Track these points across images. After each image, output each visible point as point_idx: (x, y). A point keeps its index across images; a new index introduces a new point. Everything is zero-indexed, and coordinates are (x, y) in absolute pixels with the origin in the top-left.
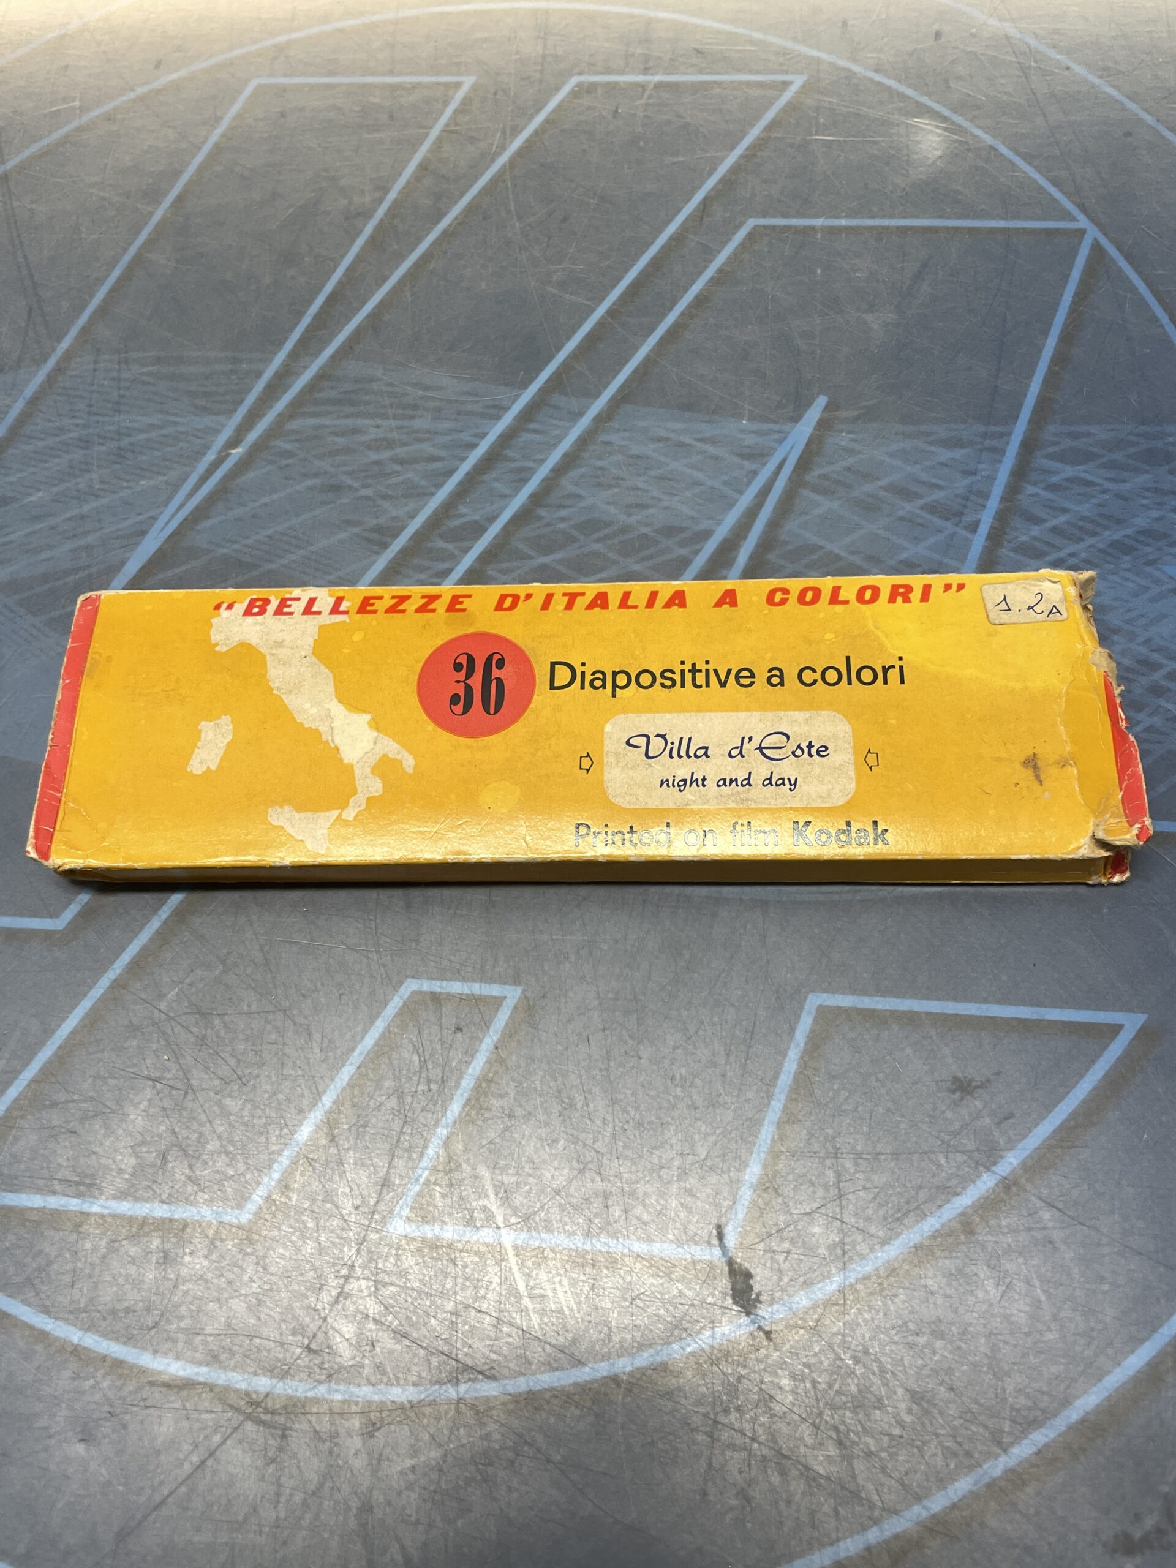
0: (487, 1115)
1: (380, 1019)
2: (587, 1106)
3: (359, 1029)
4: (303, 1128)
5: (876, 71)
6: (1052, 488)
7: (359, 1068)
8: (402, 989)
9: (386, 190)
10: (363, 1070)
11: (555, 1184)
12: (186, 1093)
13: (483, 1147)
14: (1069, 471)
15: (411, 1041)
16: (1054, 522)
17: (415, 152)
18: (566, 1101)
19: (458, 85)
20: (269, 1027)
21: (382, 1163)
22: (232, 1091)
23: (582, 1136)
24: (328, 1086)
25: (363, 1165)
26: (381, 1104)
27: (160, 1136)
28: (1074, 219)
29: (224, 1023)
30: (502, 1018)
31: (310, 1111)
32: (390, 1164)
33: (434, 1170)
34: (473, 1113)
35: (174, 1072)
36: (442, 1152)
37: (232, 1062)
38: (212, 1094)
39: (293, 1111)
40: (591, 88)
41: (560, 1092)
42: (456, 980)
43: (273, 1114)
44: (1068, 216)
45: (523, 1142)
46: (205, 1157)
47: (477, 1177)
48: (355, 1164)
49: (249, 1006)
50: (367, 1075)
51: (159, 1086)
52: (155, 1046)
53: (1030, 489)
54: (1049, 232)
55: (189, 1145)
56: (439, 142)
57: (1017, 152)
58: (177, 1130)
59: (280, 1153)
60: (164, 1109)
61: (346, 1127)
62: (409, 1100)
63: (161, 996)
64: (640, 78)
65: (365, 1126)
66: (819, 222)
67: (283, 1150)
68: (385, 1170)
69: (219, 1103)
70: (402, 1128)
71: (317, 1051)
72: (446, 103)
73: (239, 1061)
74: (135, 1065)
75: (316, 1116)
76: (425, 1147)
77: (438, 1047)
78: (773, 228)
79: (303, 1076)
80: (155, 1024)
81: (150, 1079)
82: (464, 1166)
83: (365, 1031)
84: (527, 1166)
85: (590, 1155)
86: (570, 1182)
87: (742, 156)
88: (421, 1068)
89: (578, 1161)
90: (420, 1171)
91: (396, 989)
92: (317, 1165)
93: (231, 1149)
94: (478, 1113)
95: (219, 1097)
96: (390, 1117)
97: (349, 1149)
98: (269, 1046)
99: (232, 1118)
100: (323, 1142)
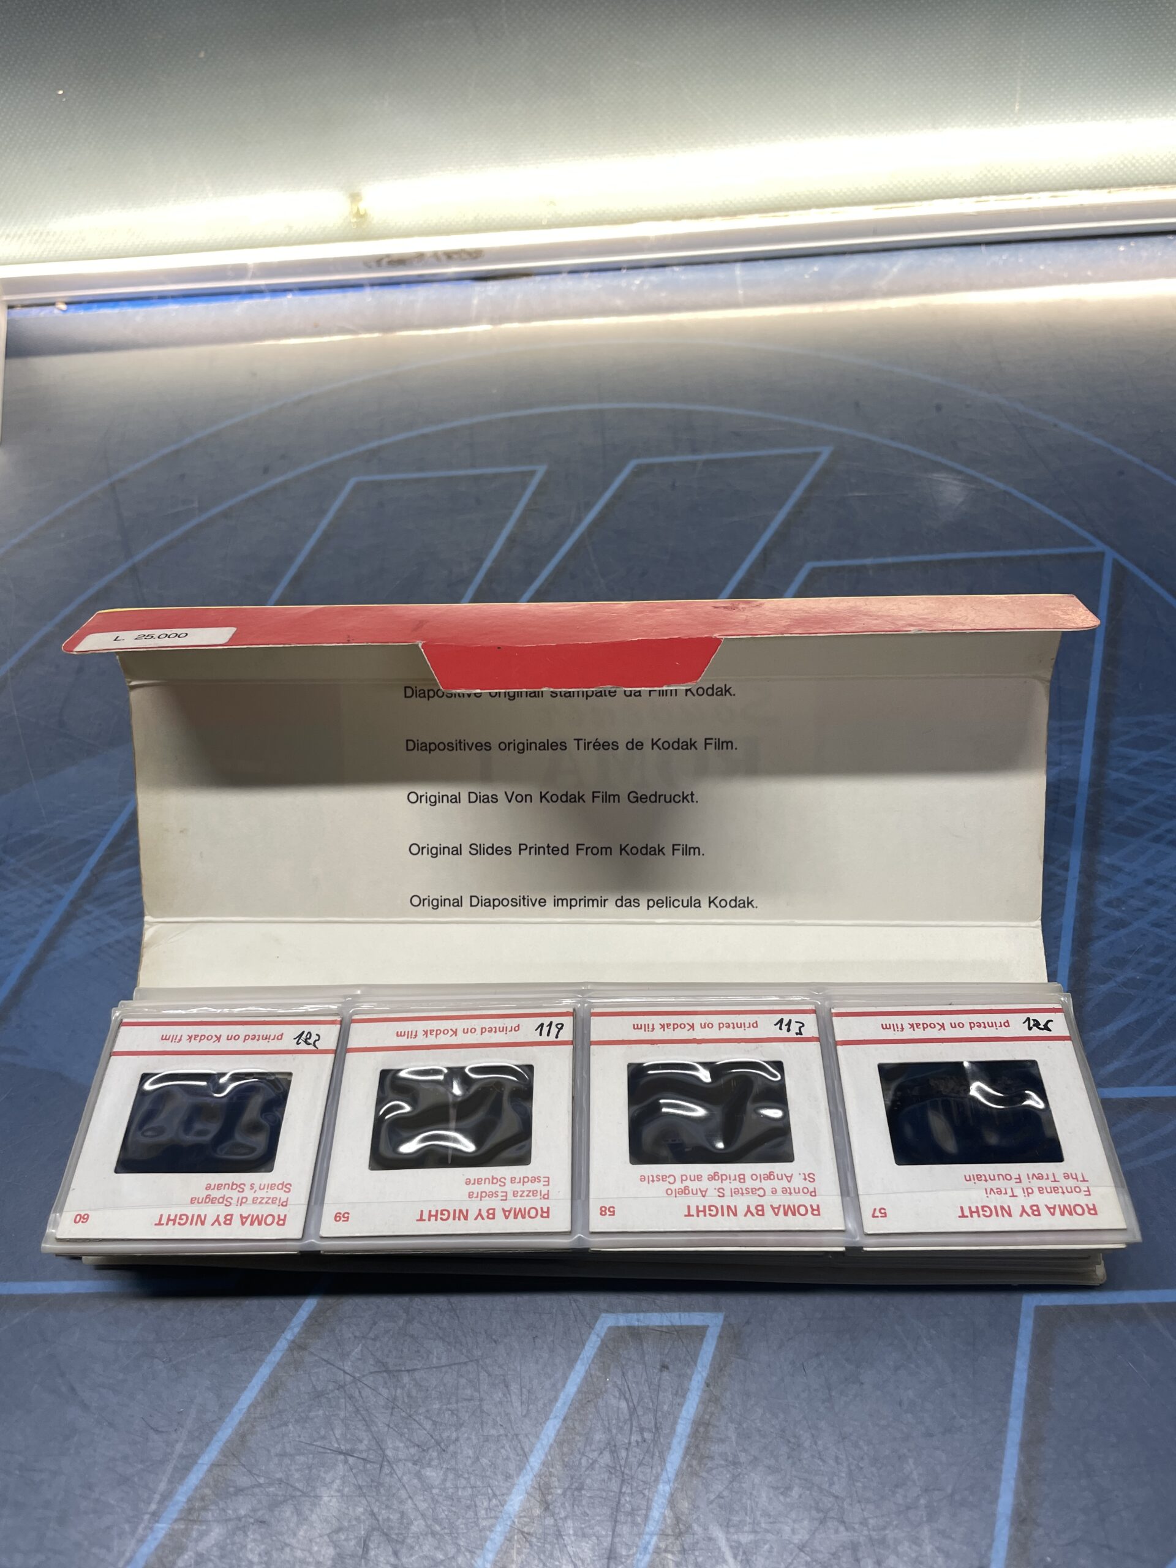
0: (710, 1464)
1: (579, 1362)
2: (816, 1444)
3: (558, 1375)
4: (512, 1497)
5: (892, 439)
6: (1132, 772)
7: (565, 1420)
8: (598, 1326)
9: (480, 561)
10: (570, 1423)
11: (796, 1539)
12: (382, 1466)
13: (711, 1502)
14: (1145, 756)
15: (615, 1385)
16: (1144, 802)
17: (502, 528)
18: (793, 1440)
19: (532, 473)
20: (463, 1381)
21: (604, 1530)
22: (431, 1460)
23: (817, 1479)
24: (532, 1446)
25: (584, 1535)
26: (595, 1461)
27: (358, 1519)
28: (1091, 544)
29: (415, 1380)
30: (708, 1349)
31: (518, 1475)
32: (614, 1531)
33: (663, 1534)
34: (694, 1463)
35: (366, 1442)
36: (668, 1512)
37: (428, 1425)
38: (410, 1465)
39: (500, 1477)
40: (649, 468)
41: (783, 1431)
42: (654, 1311)
43: (479, 1483)
44: (1084, 542)
45: (755, 1493)
46: (409, 1541)
47: (710, 1539)
48: (575, 1534)
49: (439, 1359)
50: (574, 1428)
51: (351, 1460)
52: (342, 1414)
53: (1114, 775)
54: (1072, 557)
55: (391, 1528)
56: (522, 520)
57: (1028, 495)
58: (376, 1510)
59: (491, 1529)
60: (360, 1487)
61: (559, 1491)
62: (623, 1454)
63: (344, 1356)
64: (690, 458)
65: (580, 1489)
66: (868, 561)
67: (493, 1525)
68: (609, 1539)
69: (419, 1475)
70: (621, 1488)
71: (517, 1404)
72: (524, 487)
73: (435, 1423)
74: (323, 1438)
75: (525, 1481)
76: (649, 1508)
77: (646, 1389)
78: (830, 569)
79: (506, 1436)
80: (341, 1387)
81: (341, 1453)
82: (696, 1527)
83: (565, 1378)
84: (763, 1520)
85: (828, 1502)
86: (813, 1533)
87: (789, 514)
88: (631, 1415)
89: (818, 1510)
90: (647, 1537)
91: (591, 1327)
92: (534, 1540)
93: (438, 1528)
94: (700, 1464)
95: (417, 1468)
96: (606, 1476)
97: (566, 1518)
98: (465, 1404)
99: (435, 1491)
100: (537, 1512)
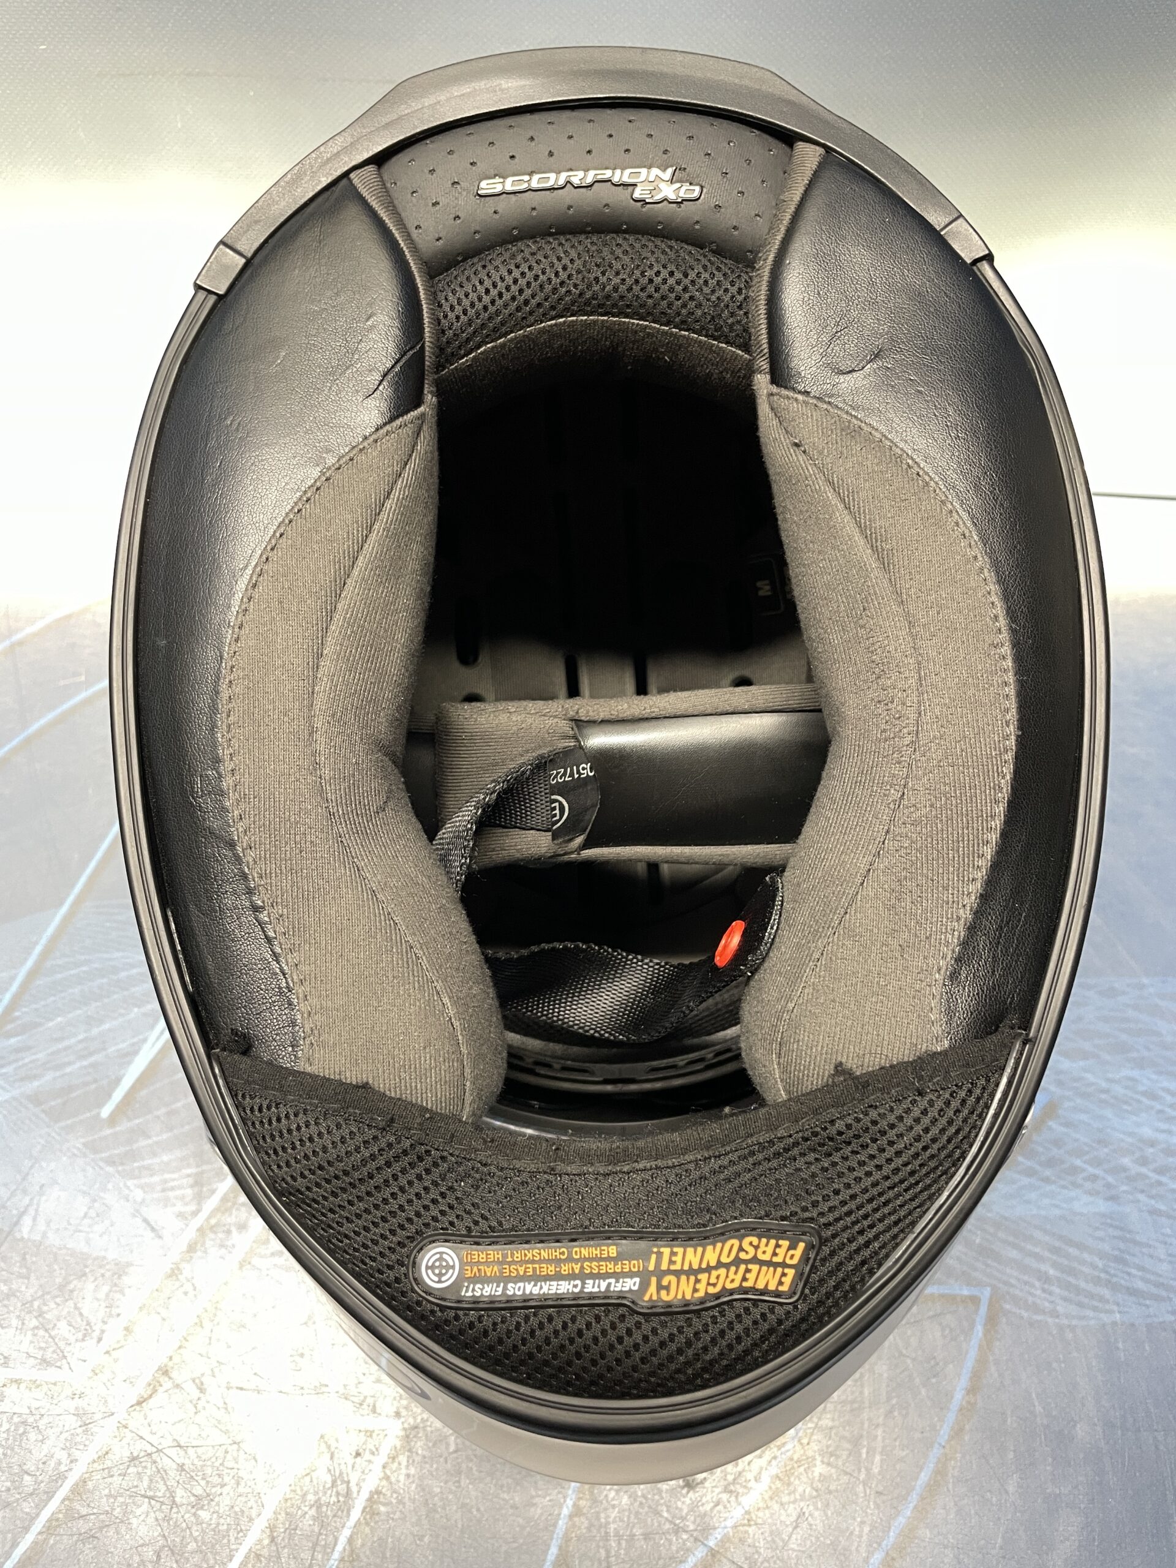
0: (377, 1518)
10: (294, 1487)
12: (172, 1508)
13: (375, 1542)
15: (326, 1464)
20: (229, 1455)
21: (306, 1556)
22: (203, 1505)
24: (268, 1500)
26: (306, 1512)
27: (154, 1541)
29: (198, 1453)
30: (388, 1444)
32: (313, 1555)
37: (204, 1484)
43: (232, 1523)
49: (214, 1440)
50: (295, 1491)
51: (153, 1502)
52: (149, 1472)
58: (166, 1534)
60: (157, 1521)
62: (325, 1508)
63: (153, 1434)
65: (295, 1529)
69: (195, 1514)
70: (321, 1530)
73: (208, 1482)
74: (136, 1487)
75: (262, 1522)
76: (335, 1544)
77: (345, 1467)
81: (147, 1497)
95: (193, 1510)
96: (311, 1523)
97: (284, 1547)
98: (229, 1471)
99: (204, 1525)
100: (266, 1542)
